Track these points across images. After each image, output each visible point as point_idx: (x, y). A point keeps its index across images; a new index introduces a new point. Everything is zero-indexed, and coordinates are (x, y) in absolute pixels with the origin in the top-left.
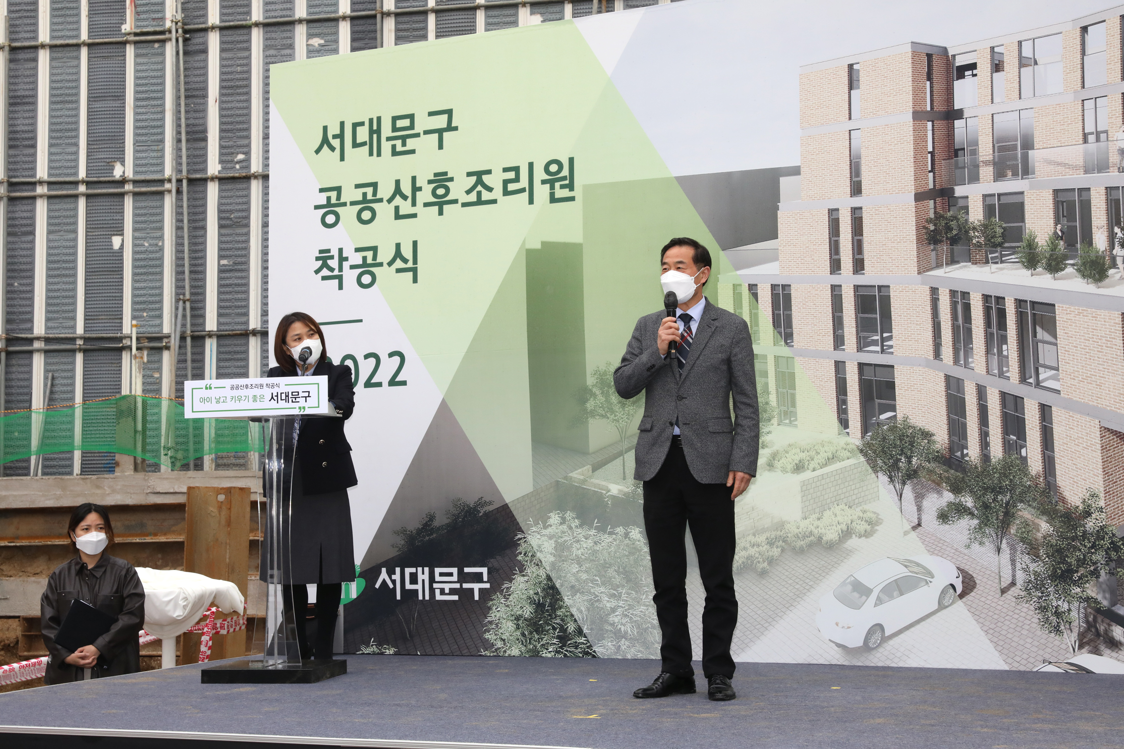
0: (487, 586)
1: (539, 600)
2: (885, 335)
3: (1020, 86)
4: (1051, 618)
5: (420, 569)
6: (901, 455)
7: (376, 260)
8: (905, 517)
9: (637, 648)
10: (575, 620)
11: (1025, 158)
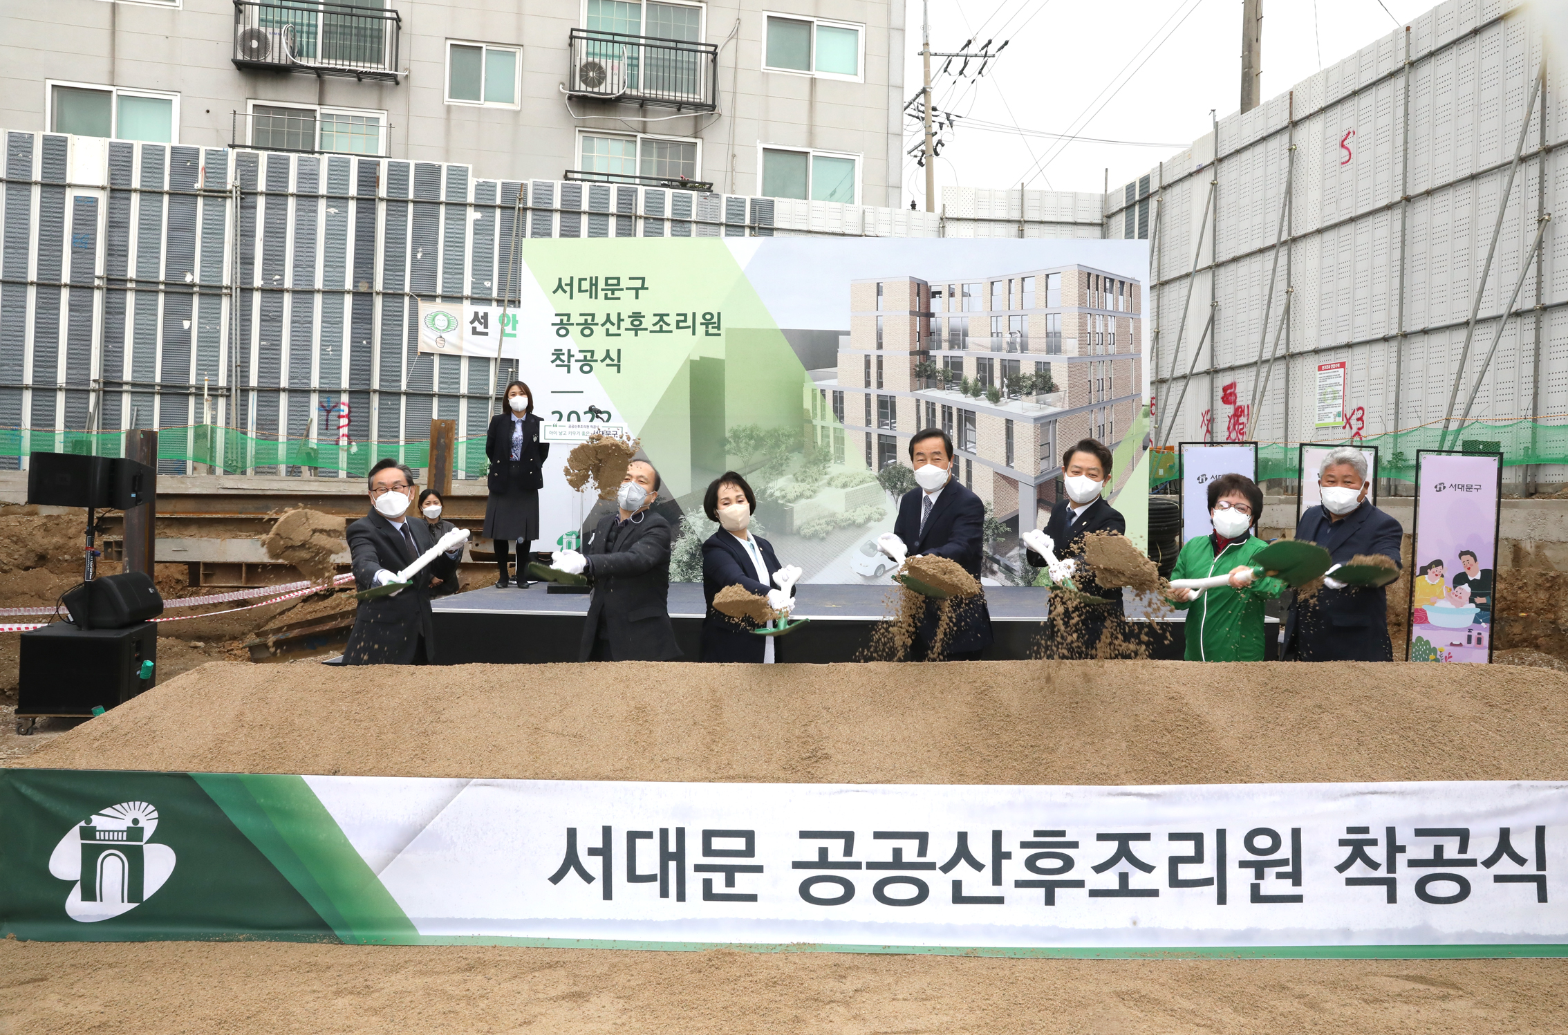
2: (892, 421)
3: (962, 305)
6: (898, 481)
7: (593, 358)
11: (964, 341)
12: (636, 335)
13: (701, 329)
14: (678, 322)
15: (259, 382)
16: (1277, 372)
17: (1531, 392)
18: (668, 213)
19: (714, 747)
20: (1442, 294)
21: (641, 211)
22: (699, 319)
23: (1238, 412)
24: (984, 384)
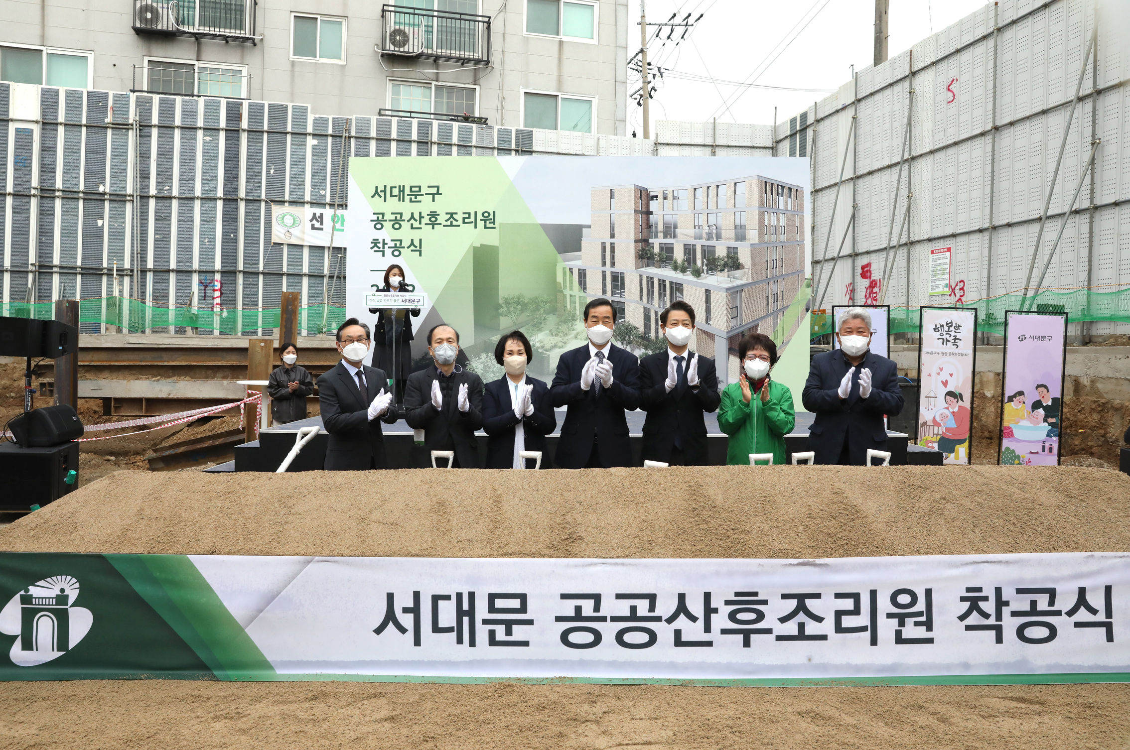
2: (622, 291)
3: (673, 206)
6: (627, 335)
7: (401, 245)
11: (674, 232)
12: (433, 228)
13: (481, 224)
14: (464, 219)
15: (154, 265)
16: (901, 255)
17: (1087, 268)
18: (455, 140)
19: (496, 532)
20: (1022, 197)
21: (435, 138)
22: (479, 217)
23: (873, 285)
24: (689, 263)
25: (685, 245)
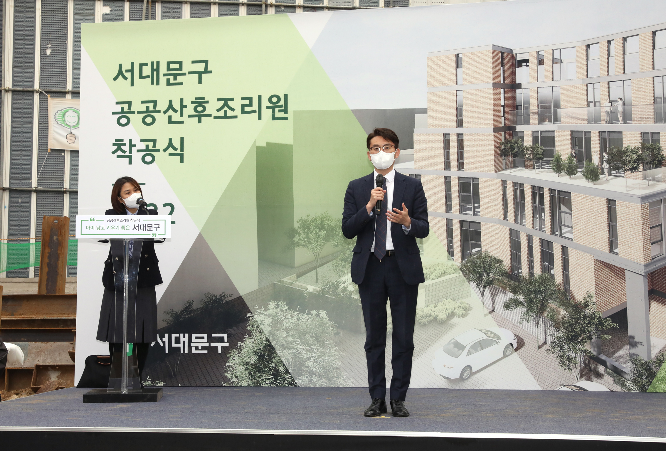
0: (227, 345)
1: (261, 353)
2: (476, 205)
3: (553, 74)
4: (566, 361)
5: (182, 335)
6: (483, 272)
7: (155, 148)
8: (485, 306)
9: (323, 381)
10: (284, 365)
11: (556, 113)
12: (200, 121)
13: (267, 113)
14: (243, 106)
22: (265, 103)
24: (580, 160)
25: (572, 132)
